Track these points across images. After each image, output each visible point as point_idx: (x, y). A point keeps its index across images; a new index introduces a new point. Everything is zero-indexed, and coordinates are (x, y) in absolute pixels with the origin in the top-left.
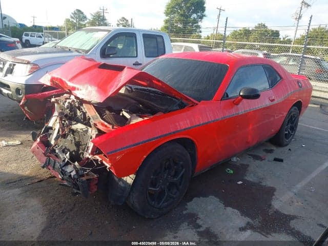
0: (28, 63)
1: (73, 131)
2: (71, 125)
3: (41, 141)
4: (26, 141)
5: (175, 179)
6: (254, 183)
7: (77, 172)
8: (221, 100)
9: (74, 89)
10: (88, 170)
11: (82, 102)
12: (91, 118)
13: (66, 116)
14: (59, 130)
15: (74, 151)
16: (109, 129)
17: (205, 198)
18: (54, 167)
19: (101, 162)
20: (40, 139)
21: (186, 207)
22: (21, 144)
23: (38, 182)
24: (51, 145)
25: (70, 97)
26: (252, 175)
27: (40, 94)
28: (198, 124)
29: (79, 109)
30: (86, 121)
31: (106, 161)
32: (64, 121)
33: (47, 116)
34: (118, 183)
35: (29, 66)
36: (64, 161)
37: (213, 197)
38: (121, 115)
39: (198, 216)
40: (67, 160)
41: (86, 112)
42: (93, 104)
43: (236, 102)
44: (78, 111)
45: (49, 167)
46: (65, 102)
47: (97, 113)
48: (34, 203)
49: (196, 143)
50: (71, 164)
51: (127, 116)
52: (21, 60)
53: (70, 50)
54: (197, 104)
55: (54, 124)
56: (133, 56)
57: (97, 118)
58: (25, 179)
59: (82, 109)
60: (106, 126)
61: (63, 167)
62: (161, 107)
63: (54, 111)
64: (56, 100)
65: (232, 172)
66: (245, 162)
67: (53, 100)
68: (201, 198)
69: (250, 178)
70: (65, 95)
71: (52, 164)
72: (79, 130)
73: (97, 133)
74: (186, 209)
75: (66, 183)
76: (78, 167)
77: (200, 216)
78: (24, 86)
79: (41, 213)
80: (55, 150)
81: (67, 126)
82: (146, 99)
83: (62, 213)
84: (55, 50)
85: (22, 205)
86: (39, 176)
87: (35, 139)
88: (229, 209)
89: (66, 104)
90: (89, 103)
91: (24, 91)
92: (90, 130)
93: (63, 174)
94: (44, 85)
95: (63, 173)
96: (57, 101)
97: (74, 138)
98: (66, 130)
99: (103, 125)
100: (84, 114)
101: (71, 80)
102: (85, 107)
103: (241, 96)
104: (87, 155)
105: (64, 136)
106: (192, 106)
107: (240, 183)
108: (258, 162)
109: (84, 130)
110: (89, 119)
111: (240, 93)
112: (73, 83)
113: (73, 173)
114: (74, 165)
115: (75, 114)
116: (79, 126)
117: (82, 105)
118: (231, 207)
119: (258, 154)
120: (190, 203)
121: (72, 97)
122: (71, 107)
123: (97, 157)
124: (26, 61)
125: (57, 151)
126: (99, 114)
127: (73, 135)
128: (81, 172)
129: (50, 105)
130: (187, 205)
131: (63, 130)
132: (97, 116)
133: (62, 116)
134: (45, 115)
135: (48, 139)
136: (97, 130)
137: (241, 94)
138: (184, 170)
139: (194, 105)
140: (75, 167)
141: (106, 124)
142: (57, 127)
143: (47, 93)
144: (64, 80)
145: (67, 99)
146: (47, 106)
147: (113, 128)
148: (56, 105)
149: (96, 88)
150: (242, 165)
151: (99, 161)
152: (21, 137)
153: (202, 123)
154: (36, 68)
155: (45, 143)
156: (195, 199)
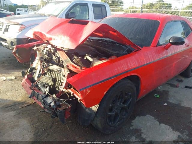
0: (18, 24)
1: (51, 71)
2: (49, 66)
3: (28, 78)
4: (18, 76)
5: (126, 105)
6: (176, 104)
7: (55, 102)
8: (157, 46)
9: (51, 39)
10: (64, 101)
11: (56, 49)
12: (64, 61)
13: (45, 60)
14: (40, 70)
15: (52, 85)
16: (78, 70)
17: (144, 117)
18: (37, 98)
19: (73, 94)
20: (27, 76)
21: (132, 124)
22: (16, 78)
23: (27, 106)
24: (35, 81)
25: (47, 46)
26: (173, 98)
27: (26, 45)
28: (143, 64)
29: (54, 54)
30: (60, 64)
31: (77, 94)
32: (44, 63)
33: (32, 59)
34: (85, 110)
35: (19, 27)
36: (45, 93)
37: (149, 115)
38: (85, 58)
39: (141, 131)
40: (47, 93)
41: (60, 57)
42: (64, 51)
43: (166, 47)
44: (53, 56)
45: (34, 97)
46: (44, 49)
47: (68, 58)
48: (25, 122)
49: (141, 78)
50: (50, 96)
51: (90, 59)
52: (13, 22)
53: (45, 15)
54: (141, 49)
55: (37, 65)
56: (86, 18)
57: (68, 62)
58: (18, 104)
59: (56, 55)
60: (76, 67)
61: (45, 98)
62: (114, 52)
63: (36, 56)
64: (38, 48)
65: (158, 96)
66: (166, 89)
67: (35, 48)
68: (141, 117)
69: (171, 101)
70: (43, 45)
71: (36, 95)
72: (54, 70)
73: (69, 72)
74: (132, 126)
75: (47, 111)
76: (55, 99)
77: (143, 131)
78: (16, 40)
79: (30, 131)
80: (38, 85)
81: (46, 67)
82: (101, 47)
83: (44, 130)
84: (35, 15)
85: (16, 124)
86: (28, 102)
87: (24, 76)
88: (163, 125)
89: (45, 51)
90: (61, 50)
91: (16, 43)
92: (63, 70)
93: (45, 105)
94: (28, 38)
95: (45, 103)
96: (38, 50)
97: (52, 76)
98: (45, 70)
99: (73, 66)
100: (59, 58)
101: (49, 32)
102: (59, 53)
103: (171, 43)
104: (62, 89)
105: (44, 74)
106: (137, 51)
107: (166, 104)
108: (174, 89)
109: (58, 70)
110: (63, 62)
111: (169, 41)
112: (50, 34)
113: (52, 104)
114: (53, 97)
115: (52, 58)
116: (54, 67)
117: (56, 51)
118: (164, 123)
119: (173, 83)
120: (134, 120)
121: (49, 46)
122: (48, 53)
123: (70, 91)
124: (17, 22)
125: (39, 86)
126: (69, 58)
127: (51, 73)
128: (58, 103)
129: (33, 52)
130: (132, 122)
131: (43, 70)
132: (68, 60)
133: (42, 60)
134: (30, 59)
135: (33, 76)
136: (68, 70)
137: (171, 41)
138: (131, 98)
139: (138, 50)
140: (53, 98)
141: (76, 66)
142: (39, 67)
143: (31, 44)
144: (43, 32)
145: (45, 47)
146: (31, 53)
147: (81, 69)
148: (37, 52)
149: (68, 38)
150: (164, 91)
151: (71, 94)
152: (15, 74)
153: (145, 63)
154: (23, 27)
155: (31, 79)
156: (137, 118)
